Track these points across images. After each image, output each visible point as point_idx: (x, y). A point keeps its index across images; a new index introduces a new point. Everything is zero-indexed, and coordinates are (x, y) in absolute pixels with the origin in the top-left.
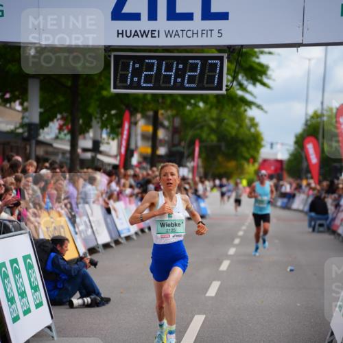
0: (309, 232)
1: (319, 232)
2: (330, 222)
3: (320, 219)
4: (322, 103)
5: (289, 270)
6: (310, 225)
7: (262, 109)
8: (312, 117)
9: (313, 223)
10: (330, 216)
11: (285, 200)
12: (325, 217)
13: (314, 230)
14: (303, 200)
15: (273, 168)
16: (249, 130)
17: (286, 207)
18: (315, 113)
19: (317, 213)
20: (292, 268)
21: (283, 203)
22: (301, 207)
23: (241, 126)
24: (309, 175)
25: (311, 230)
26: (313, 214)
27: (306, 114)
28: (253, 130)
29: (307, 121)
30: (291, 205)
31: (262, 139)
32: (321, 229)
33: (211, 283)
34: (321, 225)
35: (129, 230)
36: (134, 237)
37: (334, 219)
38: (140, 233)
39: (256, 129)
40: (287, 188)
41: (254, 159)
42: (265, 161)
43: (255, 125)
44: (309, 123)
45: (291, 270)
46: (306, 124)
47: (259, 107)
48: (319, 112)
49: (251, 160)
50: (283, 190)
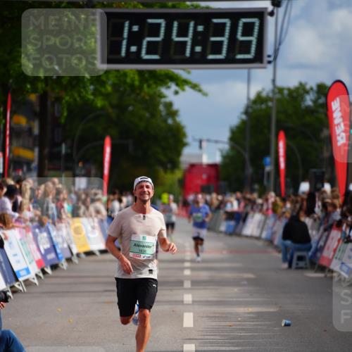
0: (284, 269)
1: (298, 268)
2: (315, 253)
3: (299, 250)
4: (274, 81)
5: (283, 325)
6: (285, 259)
7: (200, 91)
8: (255, 102)
9: (289, 256)
10: (314, 245)
11: (232, 223)
12: (306, 246)
13: (290, 266)
14: (260, 222)
15: (204, 176)
16: (165, 121)
17: (235, 233)
18: (259, 96)
19: (294, 241)
20: (287, 322)
21: (228, 227)
22: (256, 233)
23: (153, 115)
24: (256, 186)
25: (286, 265)
26: (288, 242)
27: (248, 99)
28: (170, 121)
29: (248, 107)
30: (241, 229)
31: (184, 135)
32: (301, 264)
33: (183, 347)
34: (300, 258)
35: (28, 270)
36: (36, 281)
37: (320, 249)
38: (41, 275)
39: (174, 120)
40: (234, 205)
41: (174, 164)
42: (192, 166)
43: (173, 114)
44: (250, 110)
45: (286, 325)
46: (246, 113)
47: (195, 87)
48: (264, 94)
49: (169, 166)
50: (229, 208)
